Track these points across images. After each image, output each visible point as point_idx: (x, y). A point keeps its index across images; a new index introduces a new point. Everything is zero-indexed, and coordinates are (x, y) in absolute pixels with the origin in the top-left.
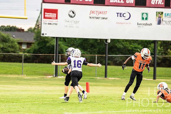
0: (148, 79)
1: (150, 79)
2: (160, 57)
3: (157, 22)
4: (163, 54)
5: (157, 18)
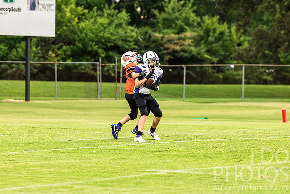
0: (18, 101)
1: (20, 101)
2: (36, 65)
3: (29, 6)
4: (42, 59)
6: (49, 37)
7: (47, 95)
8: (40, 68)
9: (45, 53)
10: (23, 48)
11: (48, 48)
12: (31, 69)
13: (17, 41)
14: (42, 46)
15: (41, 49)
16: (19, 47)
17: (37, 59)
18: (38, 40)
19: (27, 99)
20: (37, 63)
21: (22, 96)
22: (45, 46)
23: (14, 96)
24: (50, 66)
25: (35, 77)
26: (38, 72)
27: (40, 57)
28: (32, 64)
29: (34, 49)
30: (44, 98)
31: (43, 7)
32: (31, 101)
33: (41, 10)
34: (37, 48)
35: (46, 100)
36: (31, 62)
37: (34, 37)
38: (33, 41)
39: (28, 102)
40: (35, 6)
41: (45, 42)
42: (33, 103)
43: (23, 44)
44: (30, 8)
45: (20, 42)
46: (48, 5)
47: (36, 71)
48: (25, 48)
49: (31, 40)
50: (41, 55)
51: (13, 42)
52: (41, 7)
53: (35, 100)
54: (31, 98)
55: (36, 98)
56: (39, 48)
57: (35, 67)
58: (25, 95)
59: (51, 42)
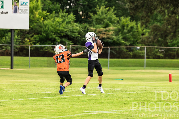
0: (6, 69)
1: (7, 69)
2: (17, 46)
3: (13, 10)
4: (21, 43)
5: (13, 6)
6: (25, 30)
7: (24, 65)
8: (19, 48)
9: (23, 39)
10: (9, 36)
11: (25, 36)
12: (14, 49)
13: (6, 32)
14: (21, 35)
15: (20, 37)
16: (7, 36)
17: (18, 43)
18: (19, 32)
19: (12, 68)
20: (18, 46)
21: (8, 66)
22: (23, 35)
23: (4, 66)
24: (26, 47)
25: (16, 54)
26: (18, 51)
27: (20, 42)
28: (15, 46)
29: (16, 37)
30: (22, 67)
31: (22, 11)
32: (14, 69)
33: (20, 13)
34: (18, 36)
35: (23, 68)
36: (14, 45)
37: (16, 30)
38: (15, 32)
39: (12, 69)
40: (17, 10)
41: (23, 33)
42: (15, 70)
43: (9, 34)
44: (13, 12)
45: (7, 33)
46: (25, 10)
47: (17, 50)
48: (10, 36)
49: (14, 31)
50: (20, 41)
51: (3, 33)
52: (20, 11)
53: (16, 68)
54: (14, 67)
55: (17, 67)
56: (19, 36)
57: (17, 48)
58: (10, 65)
59: (27, 32)
